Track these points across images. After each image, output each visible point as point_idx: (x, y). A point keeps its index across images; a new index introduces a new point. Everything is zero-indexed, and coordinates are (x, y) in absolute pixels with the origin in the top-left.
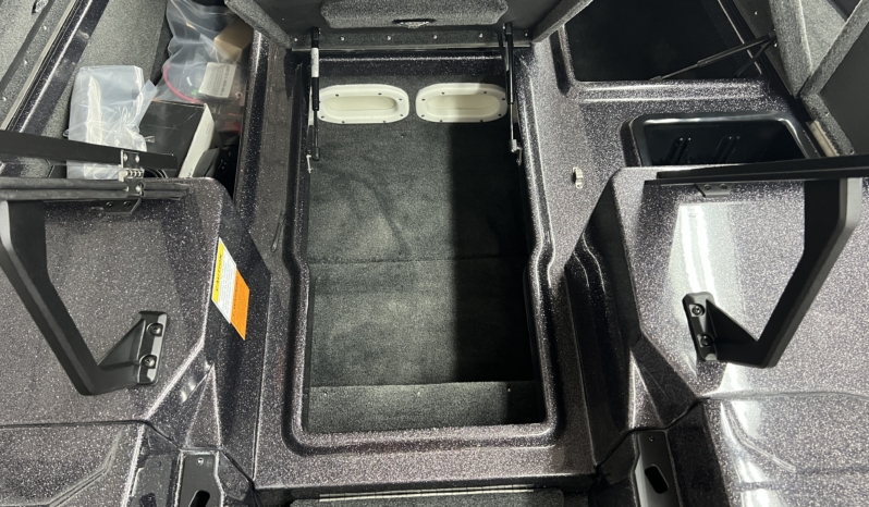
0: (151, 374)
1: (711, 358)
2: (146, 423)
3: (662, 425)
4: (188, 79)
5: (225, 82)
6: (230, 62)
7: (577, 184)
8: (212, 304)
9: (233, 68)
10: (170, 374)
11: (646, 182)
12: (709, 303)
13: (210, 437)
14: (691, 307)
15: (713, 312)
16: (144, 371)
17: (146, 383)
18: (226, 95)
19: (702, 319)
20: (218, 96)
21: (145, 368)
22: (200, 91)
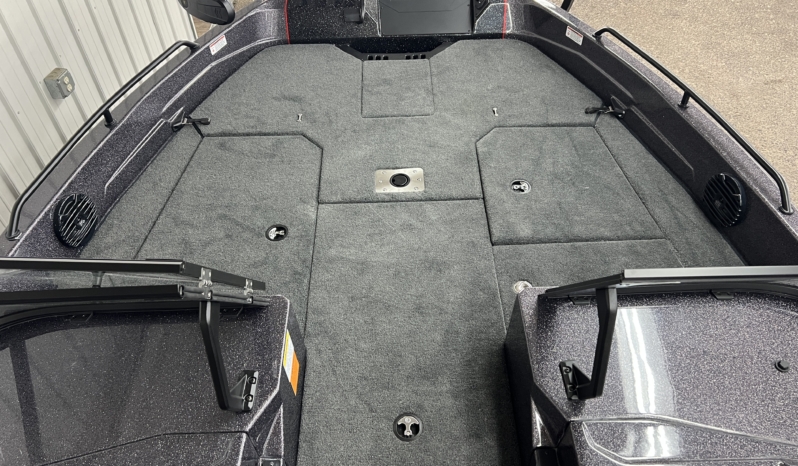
0: (250, 405)
1: (574, 398)
2: (246, 433)
3: (553, 445)
8: (283, 367)
10: (260, 405)
11: (539, 296)
12: (573, 366)
13: (277, 449)
14: (564, 368)
15: (576, 371)
16: (247, 404)
17: (247, 410)
19: (570, 375)
21: (247, 401)
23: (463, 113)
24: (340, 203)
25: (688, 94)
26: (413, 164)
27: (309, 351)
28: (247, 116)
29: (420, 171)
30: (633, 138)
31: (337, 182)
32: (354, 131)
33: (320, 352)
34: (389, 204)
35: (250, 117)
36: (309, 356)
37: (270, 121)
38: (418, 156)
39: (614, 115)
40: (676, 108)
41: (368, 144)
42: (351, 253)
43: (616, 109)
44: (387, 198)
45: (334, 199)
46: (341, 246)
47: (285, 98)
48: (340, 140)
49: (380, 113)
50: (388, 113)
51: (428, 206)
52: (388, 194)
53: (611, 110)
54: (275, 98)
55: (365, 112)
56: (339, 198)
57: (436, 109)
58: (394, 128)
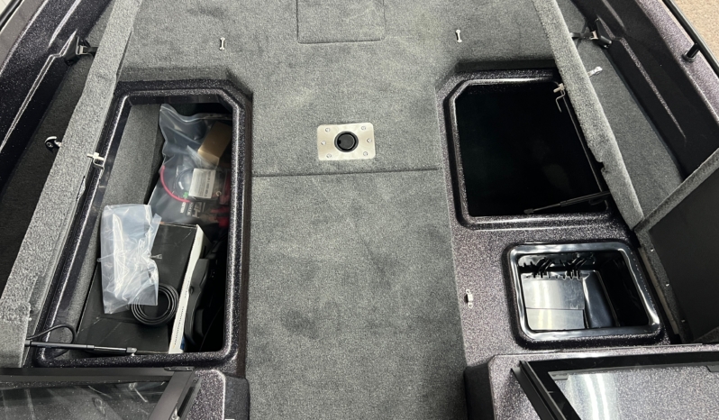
4: (180, 183)
5: (208, 185)
6: (212, 169)
7: (469, 304)
9: (213, 173)
18: (209, 197)
20: (203, 197)
22: (190, 195)
23: (421, 37)
24: (278, 175)
25: (698, 46)
26: (362, 117)
27: (251, 386)
28: (157, 41)
29: (369, 126)
30: (617, 78)
31: (272, 144)
32: (290, 65)
33: (264, 386)
34: (334, 177)
35: (162, 43)
36: (253, 392)
37: (186, 48)
38: (368, 105)
39: (598, 43)
40: (680, 60)
41: (309, 86)
42: (292, 249)
43: (602, 37)
44: (333, 169)
45: (270, 171)
46: (282, 238)
47: (203, 11)
48: (273, 78)
49: (320, 36)
50: (330, 37)
51: (380, 181)
52: (333, 163)
53: (596, 37)
54: (191, 12)
55: (302, 34)
56: (275, 170)
57: (387, 31)
58: (337, 61)
